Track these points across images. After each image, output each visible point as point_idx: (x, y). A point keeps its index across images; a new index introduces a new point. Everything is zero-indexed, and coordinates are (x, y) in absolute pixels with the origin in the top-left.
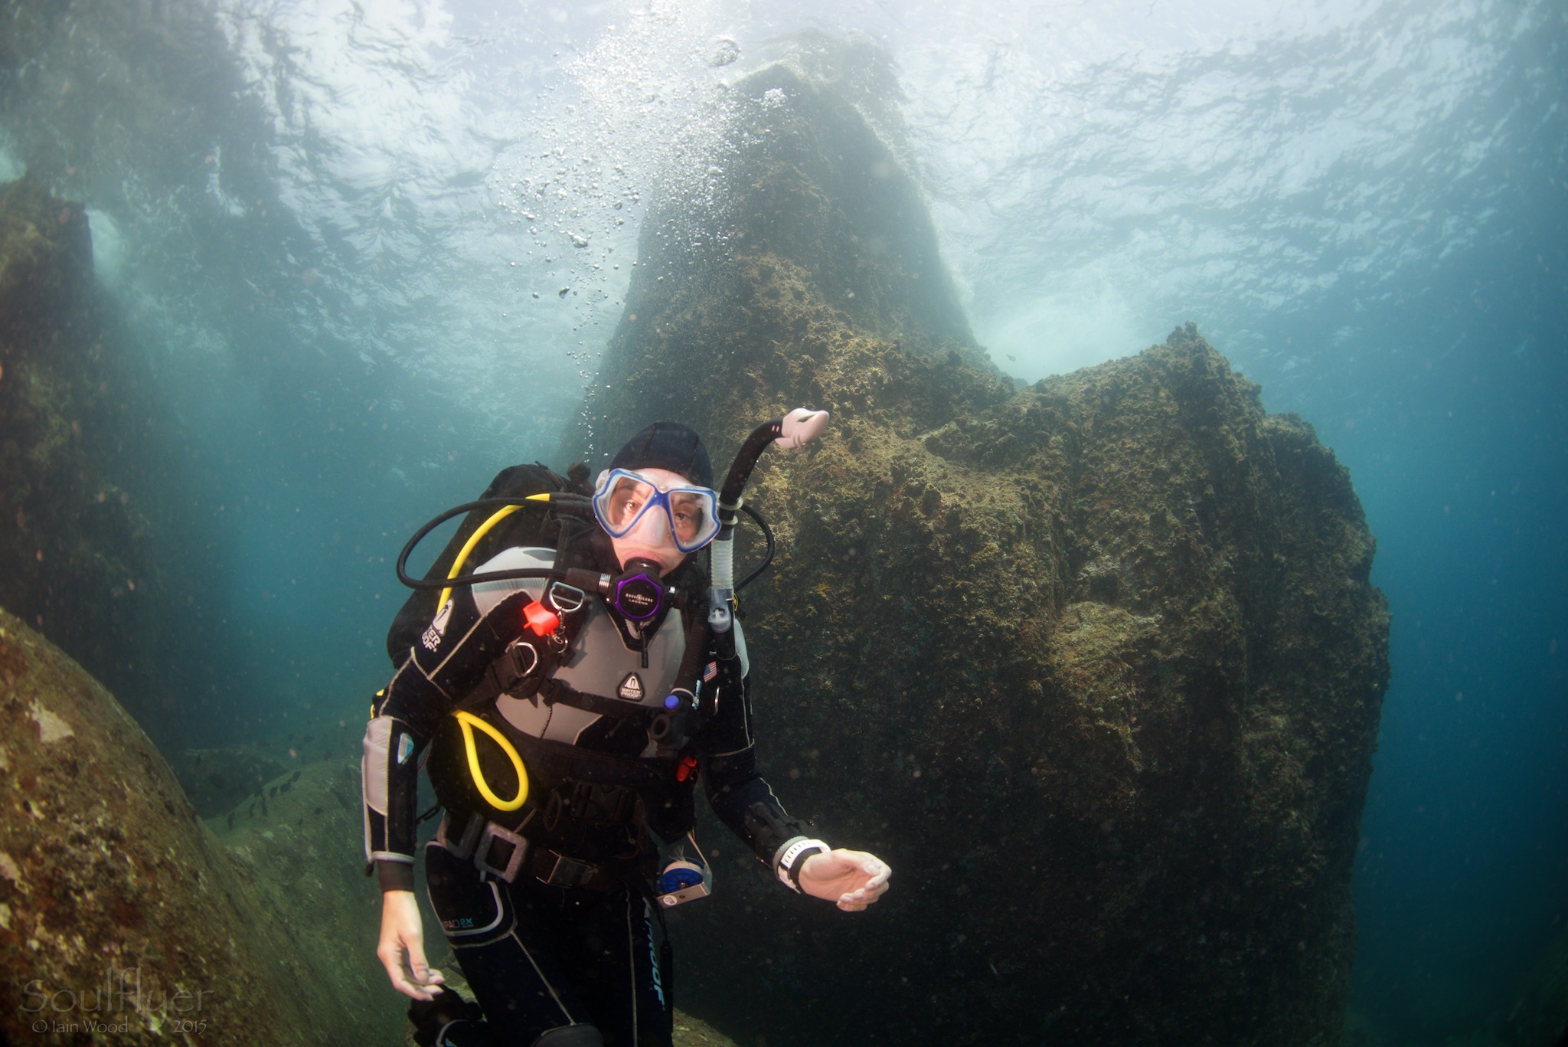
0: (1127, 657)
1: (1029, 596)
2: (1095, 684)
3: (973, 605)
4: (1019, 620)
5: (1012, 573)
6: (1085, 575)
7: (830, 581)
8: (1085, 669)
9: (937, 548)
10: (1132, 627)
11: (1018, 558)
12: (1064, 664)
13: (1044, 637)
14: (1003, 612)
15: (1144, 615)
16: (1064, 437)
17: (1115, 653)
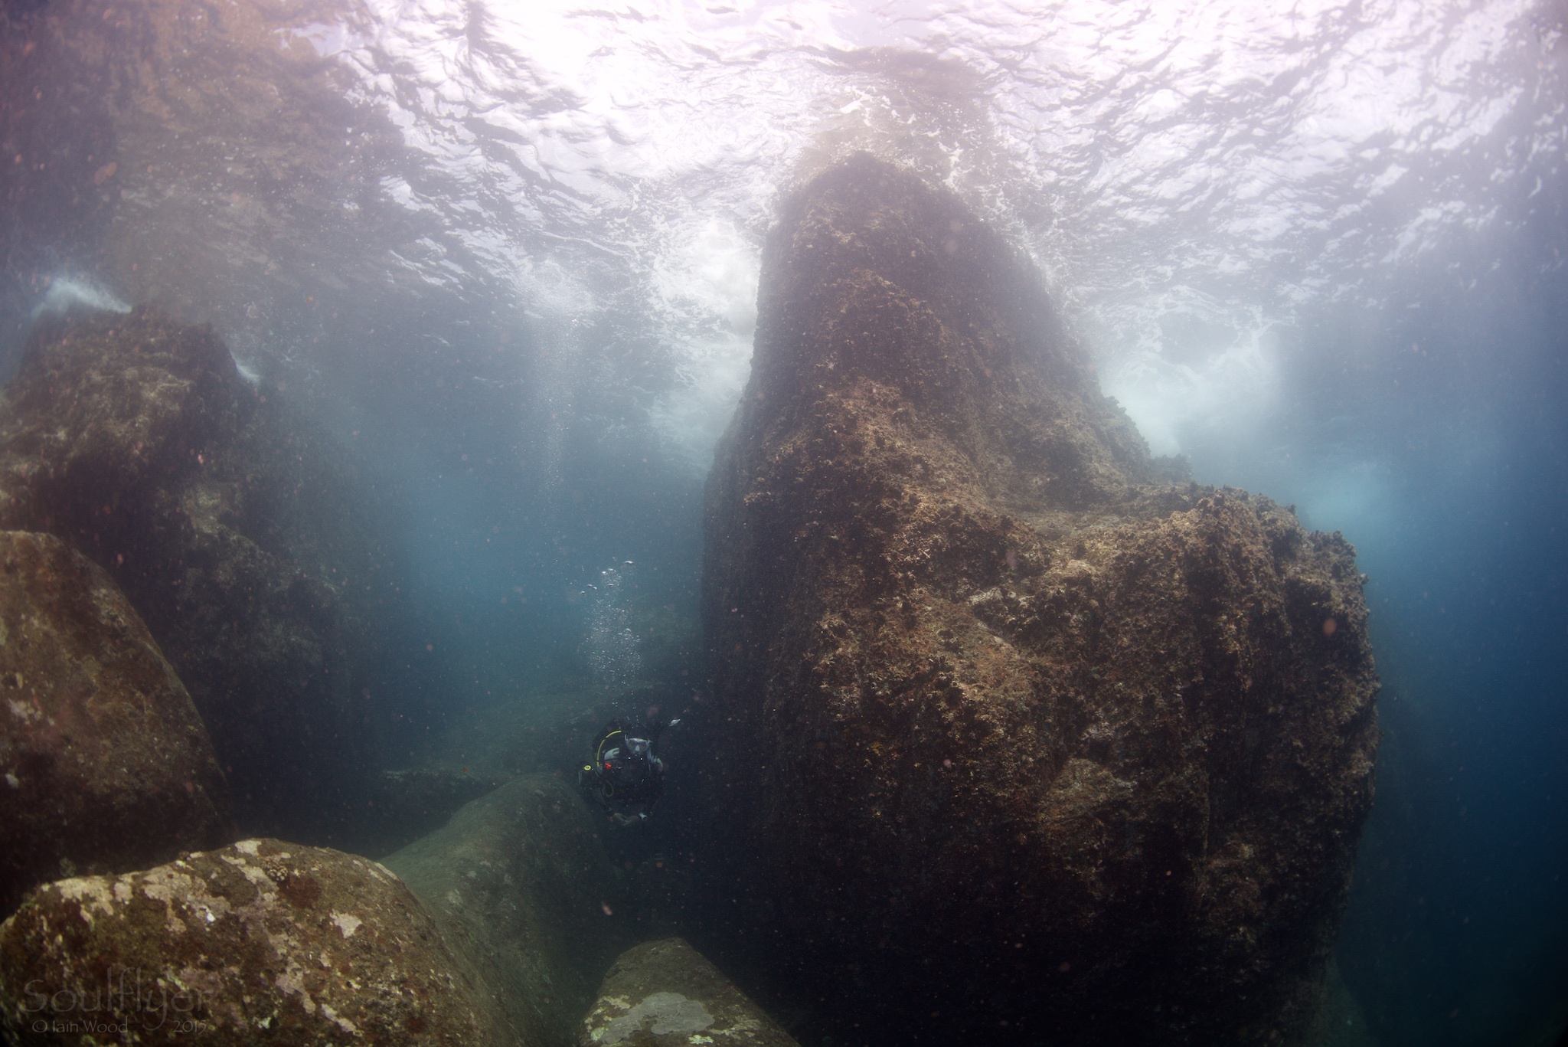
0: (1103, 816)
1: (1024, 770)
2: (1068, 839)
3: (977, 780)
4: (1013, 790)
5: (1014, 753)
6: (1087, 736)
7: (882, 741)
8: (1064, 825)
9: (955, 735)
10: (1113, 788)
11: (1020, 740)
12: (1047, 822)
13: (1035, 800)
14: (1001, 785)
15: (1124, 779)
16: (1084, 616)
17: (1090, 814)
